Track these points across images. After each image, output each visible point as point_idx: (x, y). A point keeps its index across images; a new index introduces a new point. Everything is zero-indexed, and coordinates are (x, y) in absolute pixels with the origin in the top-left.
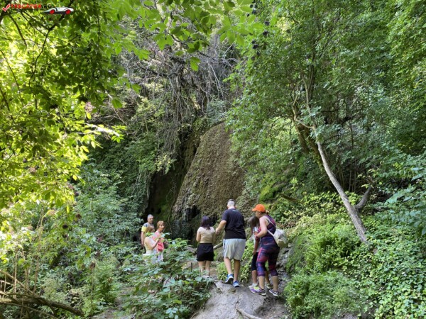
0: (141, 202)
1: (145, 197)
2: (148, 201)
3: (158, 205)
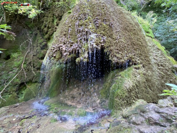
3: (8, 52)
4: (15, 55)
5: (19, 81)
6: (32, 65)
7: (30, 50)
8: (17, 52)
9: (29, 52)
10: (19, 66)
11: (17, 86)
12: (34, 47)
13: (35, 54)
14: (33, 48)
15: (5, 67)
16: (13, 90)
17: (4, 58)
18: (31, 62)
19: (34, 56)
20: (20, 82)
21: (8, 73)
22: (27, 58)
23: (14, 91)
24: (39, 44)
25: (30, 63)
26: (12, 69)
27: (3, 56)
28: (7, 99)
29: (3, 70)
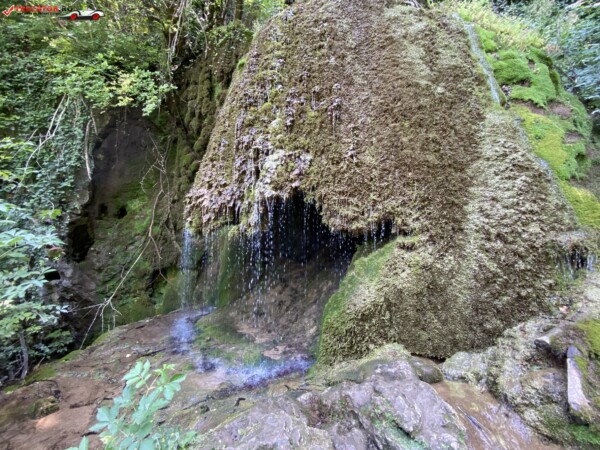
0: (66, 184)
1: (78, 172)
2: (89, 186)
3: (119, 199)
4: (135, 205)
5: (148, 267)
6: (172, 226)
7: (165, 187)
8: (138, 196)
9: (162, 195)
10: (145, 232)
11: (147, 277)
12: (173, 177)
13: (176, 197)
14: (171, 182)
15: (118, 236)
16: (141, 286)
17: (115, 216)
18: (168, 219)
19: (174, 202)
20: (151, 269)
21: (126, 249)
22: (159, 211)
23: (142, 289)
24: (182, 170)
25: (167, 222)
26: (132, 239)
27: (113, 209)
28: (130, 307)
29: (115, 243)
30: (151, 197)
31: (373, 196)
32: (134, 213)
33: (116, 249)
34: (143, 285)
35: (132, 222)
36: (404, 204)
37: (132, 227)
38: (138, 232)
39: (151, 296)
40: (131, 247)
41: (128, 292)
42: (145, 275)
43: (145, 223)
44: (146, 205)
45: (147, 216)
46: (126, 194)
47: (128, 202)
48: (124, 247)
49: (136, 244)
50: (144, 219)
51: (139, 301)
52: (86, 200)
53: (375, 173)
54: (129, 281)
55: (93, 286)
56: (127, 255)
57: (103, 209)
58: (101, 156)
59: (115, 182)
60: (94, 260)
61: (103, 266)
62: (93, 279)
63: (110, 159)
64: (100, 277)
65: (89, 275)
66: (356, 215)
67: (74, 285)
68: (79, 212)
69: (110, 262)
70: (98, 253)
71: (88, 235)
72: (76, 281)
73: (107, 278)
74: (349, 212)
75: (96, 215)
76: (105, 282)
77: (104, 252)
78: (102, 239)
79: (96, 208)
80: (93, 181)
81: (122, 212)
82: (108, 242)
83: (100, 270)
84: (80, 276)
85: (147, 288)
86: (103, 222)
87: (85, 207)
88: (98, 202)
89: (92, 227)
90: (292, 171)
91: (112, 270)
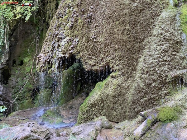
1: (3, 47)
2: (8, 53)
3: (20, 57)
4: (26, 60)
7: (38, 51)
8: (27, 56)
15: (20, 73)
17: (19, 65)
20: (33, 88)
23: (29, 97)
26: (25, 75)
27: (18, 62)
28: (25, 104)
29: (18, 77)
30: (33, 56)
31: (101, 55)
32: (26, 63)
33: (19, 79)
34: (29, 95)
35: (25, 67)
36: (113, 59)
37: (25, 70)
38: (27, 72)
39: (33, 100)
40: (25, 78)
41: (23, 98)
42: (30, 90)
43: (30, 68)
44: (31, 60)
45: (31, 64)
46: (23, 55)
47: (24, 59)
48: (22, 78)
49: (27, 77)
50: (30, 66)
51: (28, 102)
52: (7, 58)
53: (103, 45)
54: (24, 93)
55: (11, 95)
56: (23, 82)
57: (14, 62)
58: (13, 39)
59: (18, 50)
60: (11, 84)
61: (14, 86)
62: (11, 92)
63: (16, 40)
64: (13, 91)
65: (9, 90)
66: (95, 64)
67: (4, 94)
68: (5, 64)
69: (17, 84)
70: (12, 80)
71: (9, 73)
72: (4, 92)
73: (16, 92)
74: (92, 62)
75: (12, 65)
76: (15, 93)
77: (14, 80)
78: (14, 75)
79: (11, 62)
80: (10, 50)
81: (22, 63)
82: (16, 76)
83: (13, 88)
84: (6, 90)
85: (32, 96)
86: (14, 68)
87: (7, 61)
88: (12, 59)
89: (10, 70)
90: (70, 46)
91: (17, 88)
